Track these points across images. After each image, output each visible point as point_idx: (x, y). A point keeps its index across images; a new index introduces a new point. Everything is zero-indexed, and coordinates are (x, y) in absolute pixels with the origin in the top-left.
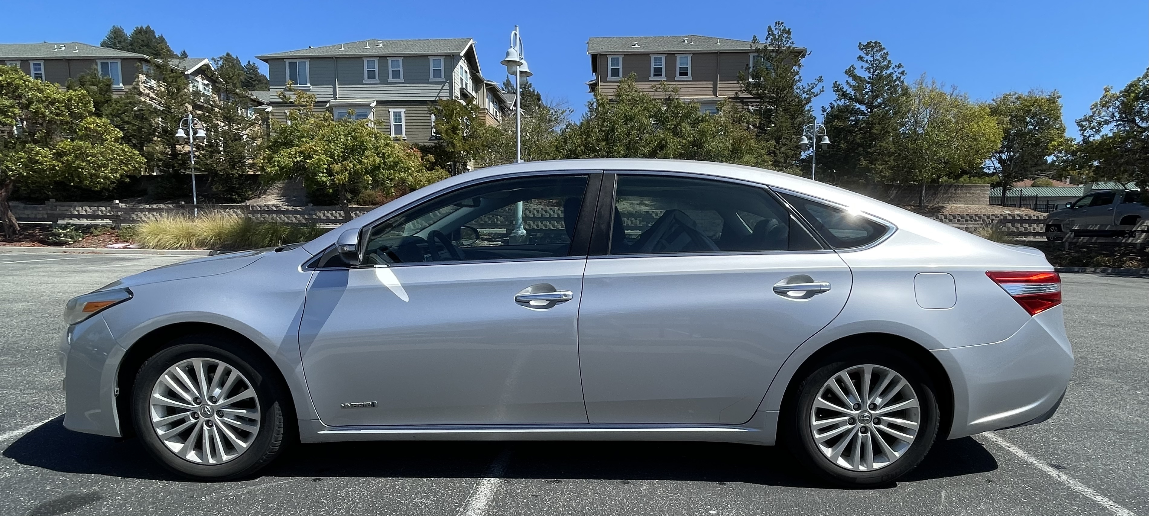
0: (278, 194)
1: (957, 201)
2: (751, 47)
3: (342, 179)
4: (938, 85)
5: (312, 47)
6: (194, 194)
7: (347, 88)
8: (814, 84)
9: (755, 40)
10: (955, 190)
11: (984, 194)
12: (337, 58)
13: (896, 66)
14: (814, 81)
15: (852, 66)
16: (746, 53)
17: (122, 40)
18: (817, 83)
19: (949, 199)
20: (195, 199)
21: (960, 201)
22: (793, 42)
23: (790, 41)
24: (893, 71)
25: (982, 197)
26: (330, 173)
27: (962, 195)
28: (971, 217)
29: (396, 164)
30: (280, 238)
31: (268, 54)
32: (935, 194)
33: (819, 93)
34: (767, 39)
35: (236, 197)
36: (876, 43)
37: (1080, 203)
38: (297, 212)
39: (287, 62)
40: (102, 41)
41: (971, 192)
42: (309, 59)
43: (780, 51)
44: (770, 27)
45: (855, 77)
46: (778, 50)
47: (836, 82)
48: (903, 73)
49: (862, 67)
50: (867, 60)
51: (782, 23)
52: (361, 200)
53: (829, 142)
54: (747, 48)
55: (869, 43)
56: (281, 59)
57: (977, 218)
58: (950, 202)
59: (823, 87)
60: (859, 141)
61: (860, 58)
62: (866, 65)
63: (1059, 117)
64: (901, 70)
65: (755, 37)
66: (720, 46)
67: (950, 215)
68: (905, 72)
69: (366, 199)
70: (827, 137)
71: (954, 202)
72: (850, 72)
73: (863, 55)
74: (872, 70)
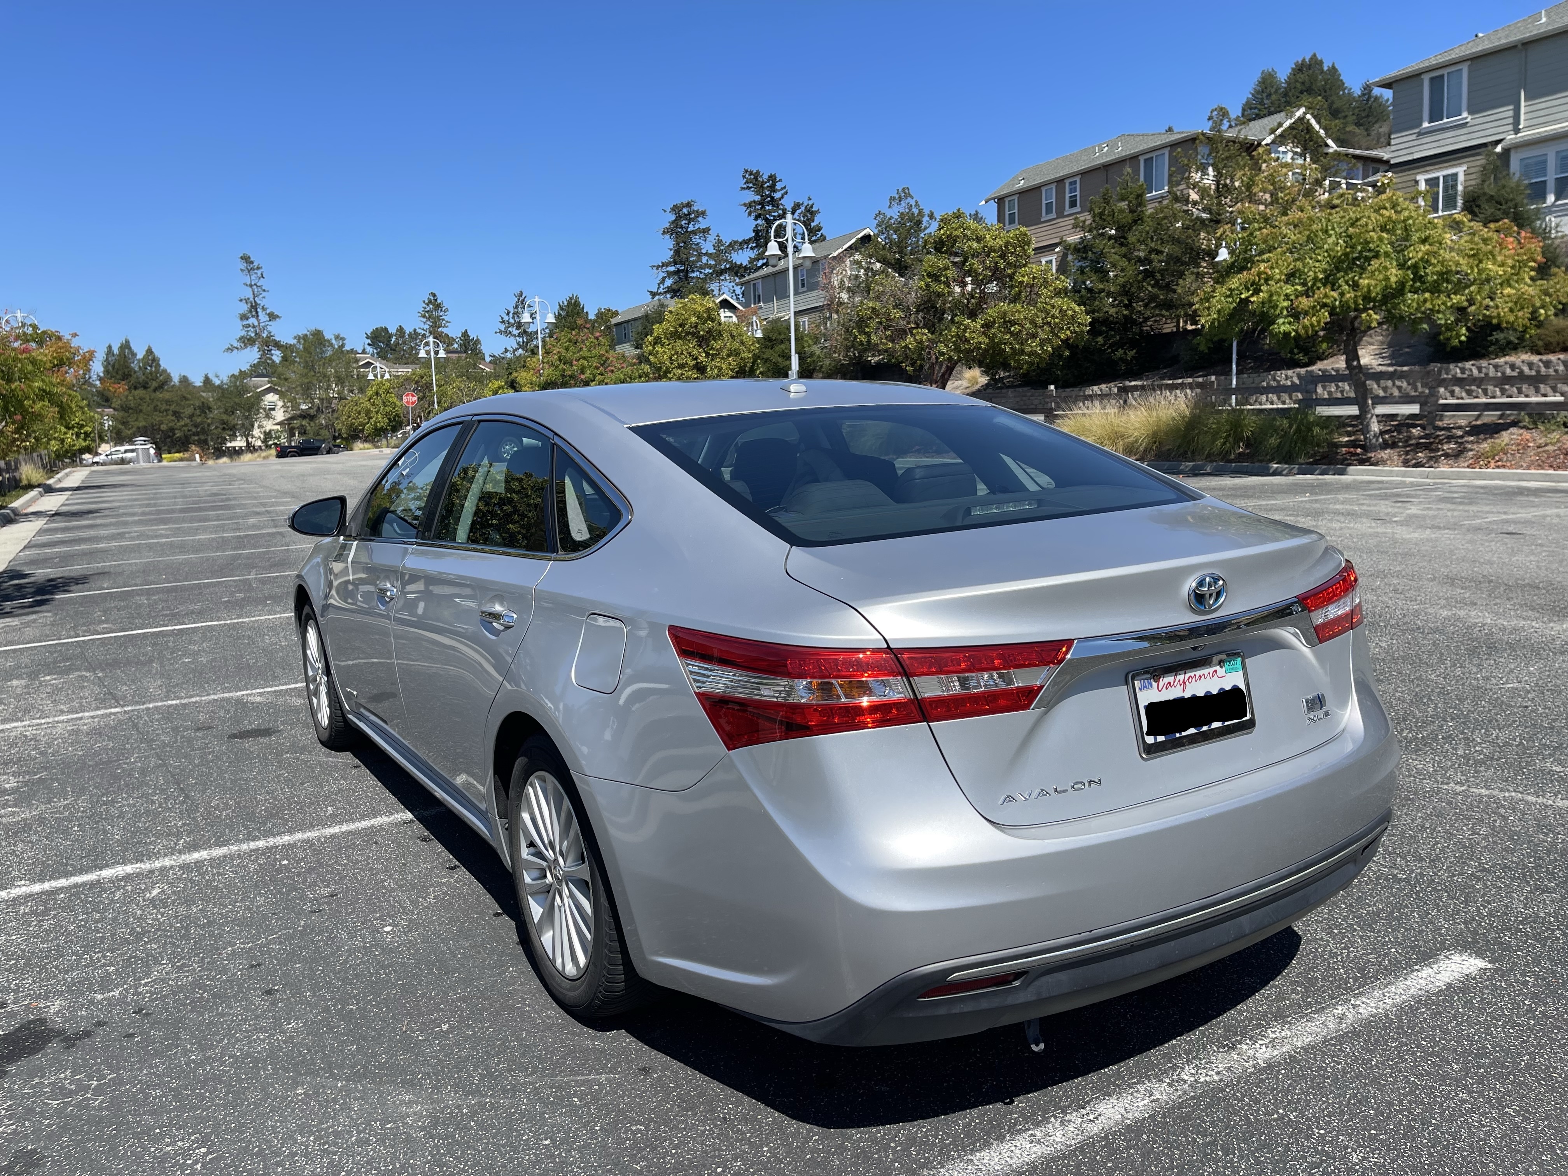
0: (1382, 343)
3: (1312, 325)
5: (1480, 35)
6: (1234, 357)
7: (1543, 103)
12: (1527, 44)
17: (1273, 91)
20: (1234, 366)
26: (1295, 314)
29: (1445, 276)
30: (1241, 439)
31: (1393, 73)
35: (1300, 356)
38: (1401, 376)
39: (1426, 78)
40: (1244, 101)
42: (1469, 63)
52: (1540, 343)
56: (1415, 76)
69: (1552, 340)
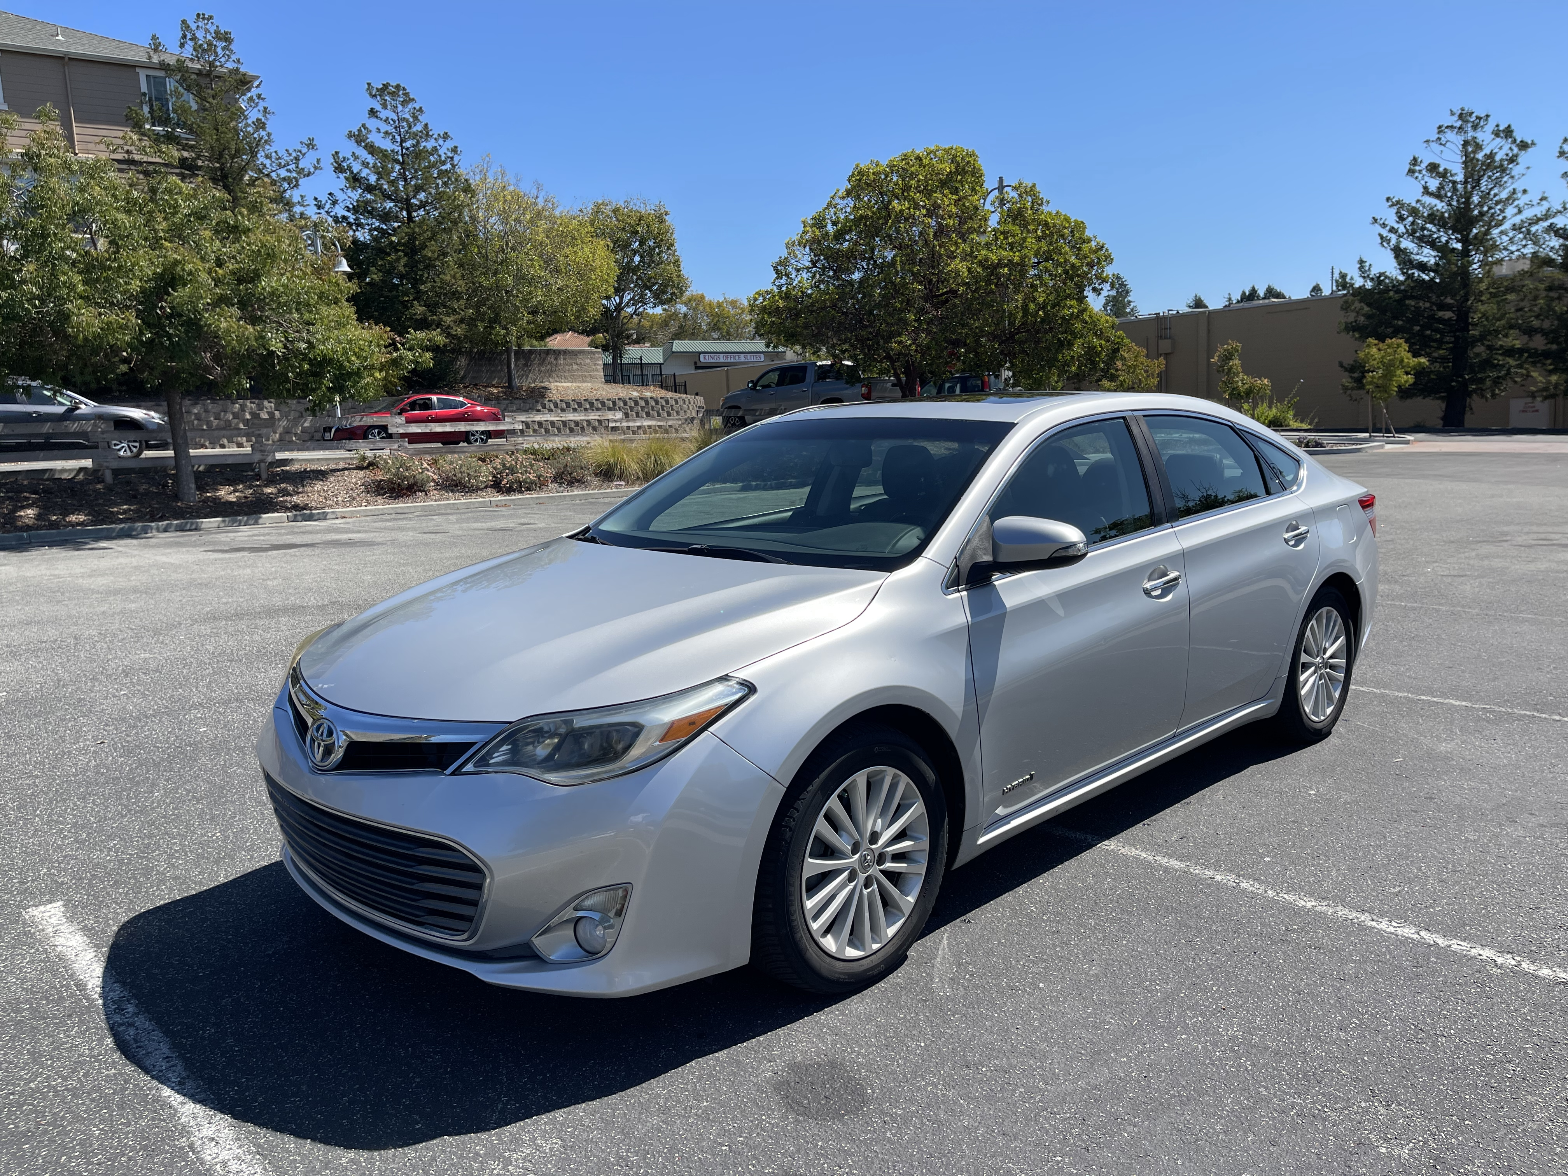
1: (561, 378)
2: (150, 57)
4: (510, 178)
8: (300, 152)
9: (156, 47)
10: (556, 359)
11: (595, 365)
13: (439, 135)
14: (299, 147)
15: (364, 125)
16: (129, 67)
18: (304, 150)
19: (549, 374)
21: (565, 378)
22: (238, 61)
23: (233, 57)
24: (436, 145)
25: (594, 370)
27: (567, 367)
28: (592, 404)
32: (526, 365)
33: (312, 170)
34: (182, 45)
36: (398, 87)
37: (764, 381)
41: (578, 361)
43: (214, 73)
44: (184, 22)
45: (371, 149)
46: (210, 71)
47: (337, 153)
48: (455, 150)
49: (378, 130)
50: (387, 118)
51: (211, 17)
53: (348, 269)
54: (140, 57)
55: (386, 86)
57: (600, 406)
58: (551, 380)
59: (318, 161)
60: (401, 269)
61: (373, 112)
62: (384, 127)
63: (672, 245)
64: (449, 144)
65: (154, 38)
66: (61, 43)
67: (561, 401)
68: (459, 149)
70: (344, 261)
71: (556, 379)
72: (359, 138)
73: (378, 107)
74: (398, 138)
